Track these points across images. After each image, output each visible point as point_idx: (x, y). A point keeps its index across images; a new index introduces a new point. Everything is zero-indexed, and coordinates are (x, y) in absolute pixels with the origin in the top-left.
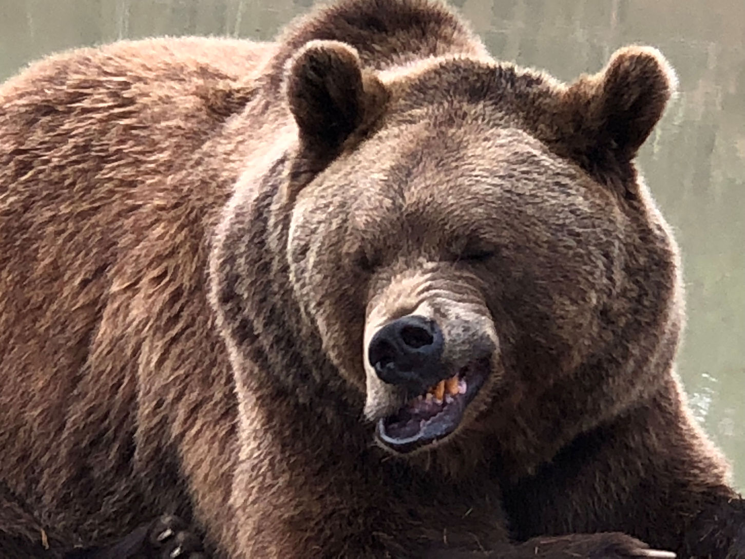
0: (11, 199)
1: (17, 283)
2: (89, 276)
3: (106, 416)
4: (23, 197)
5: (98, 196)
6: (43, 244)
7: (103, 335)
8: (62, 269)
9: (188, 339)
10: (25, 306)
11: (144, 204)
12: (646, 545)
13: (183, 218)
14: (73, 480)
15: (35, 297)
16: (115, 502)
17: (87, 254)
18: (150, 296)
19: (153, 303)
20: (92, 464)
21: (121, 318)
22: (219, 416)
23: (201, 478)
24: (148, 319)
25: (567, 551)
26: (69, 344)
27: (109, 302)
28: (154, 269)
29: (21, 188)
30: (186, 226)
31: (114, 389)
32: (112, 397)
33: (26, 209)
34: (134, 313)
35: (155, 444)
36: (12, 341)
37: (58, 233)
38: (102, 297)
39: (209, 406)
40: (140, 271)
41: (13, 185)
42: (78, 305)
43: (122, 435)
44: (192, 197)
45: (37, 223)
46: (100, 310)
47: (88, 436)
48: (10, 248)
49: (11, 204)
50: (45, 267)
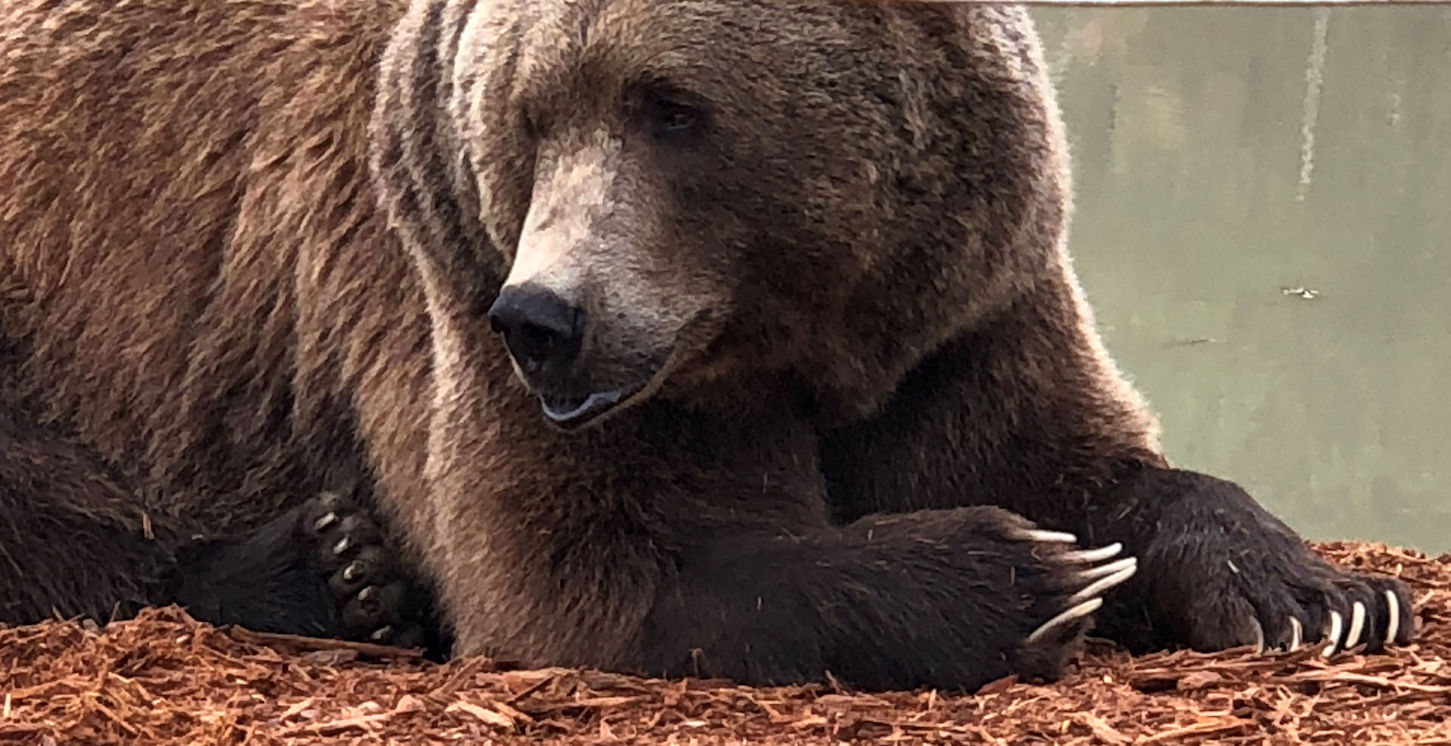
0: (102, 35)
1: (113, 158)
2: (218, 148)
3: (249, 354)
4: (120, 32)
5: (231, 28)
6: (152, 102)
7: (242, 235)
8: (178, 138)
9: (363, 238)
10: (124, 192)
11: (297, 39)
12: (1030, 523)
13: (353, 57)
14: (200, 446)
15: (139, 179)
16: (263, 478)
17: (215, 117)
18: (308, 175)
19: (312, 185)
20: (231, 425)
21: (268, 210)
22: (410, 348)
23: (384, 439)
24: (304, 211)
25: (913, 535)
26: (192, 247)
27: (249, 187)
28: (314, 134)
29: (117, 18)
30: (359, 70)
31: (260, 315)
32: (259, 326)
33: (126, 50)
34: (284, 202)
35: (322, 393)
36: (105, 243)
37: (173, 86)
38: (239, 178)
39: (397, 333)
40: (292, 139)
41: (104, 15)
42: (203, 192)
43: (275, 381)
44: (366, 27)
45: (141, 72)
46: (235, 199)
47: (223, 383)
48: (103, 107)
49: (103, 42)
50: (154, 134)
